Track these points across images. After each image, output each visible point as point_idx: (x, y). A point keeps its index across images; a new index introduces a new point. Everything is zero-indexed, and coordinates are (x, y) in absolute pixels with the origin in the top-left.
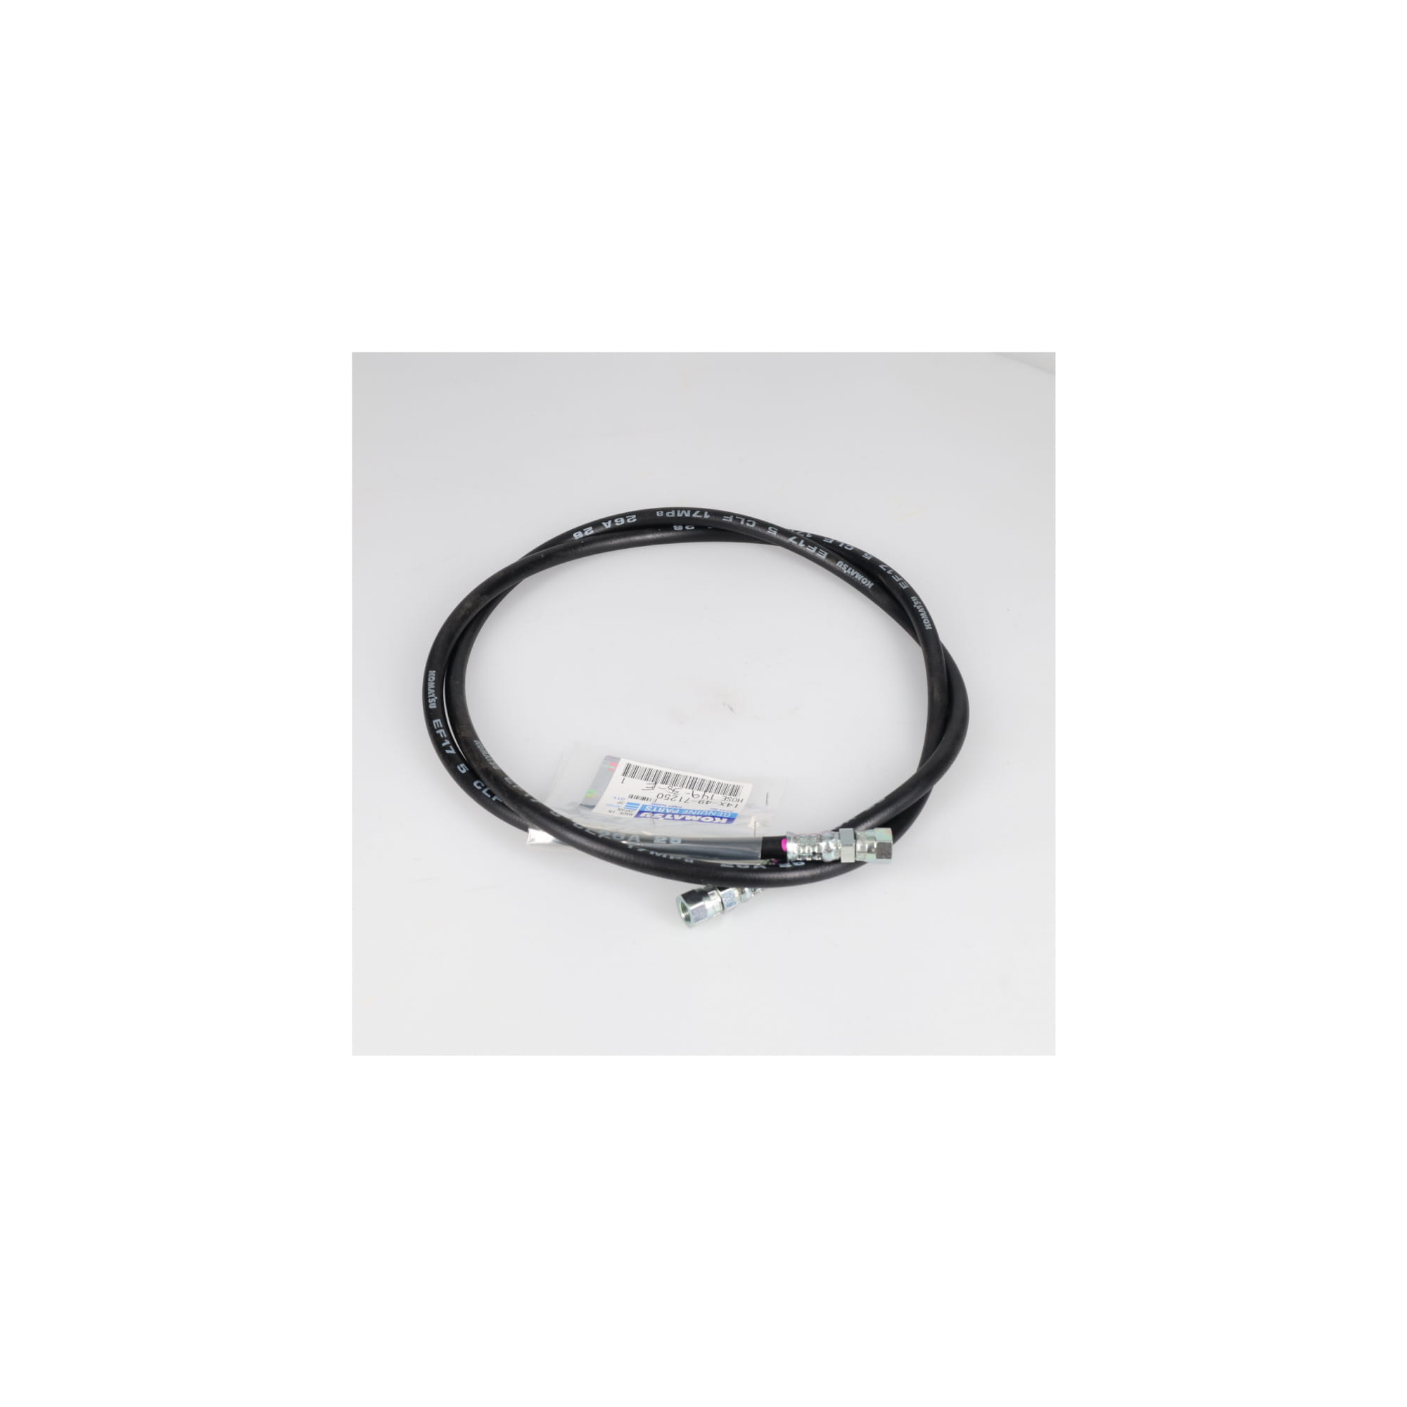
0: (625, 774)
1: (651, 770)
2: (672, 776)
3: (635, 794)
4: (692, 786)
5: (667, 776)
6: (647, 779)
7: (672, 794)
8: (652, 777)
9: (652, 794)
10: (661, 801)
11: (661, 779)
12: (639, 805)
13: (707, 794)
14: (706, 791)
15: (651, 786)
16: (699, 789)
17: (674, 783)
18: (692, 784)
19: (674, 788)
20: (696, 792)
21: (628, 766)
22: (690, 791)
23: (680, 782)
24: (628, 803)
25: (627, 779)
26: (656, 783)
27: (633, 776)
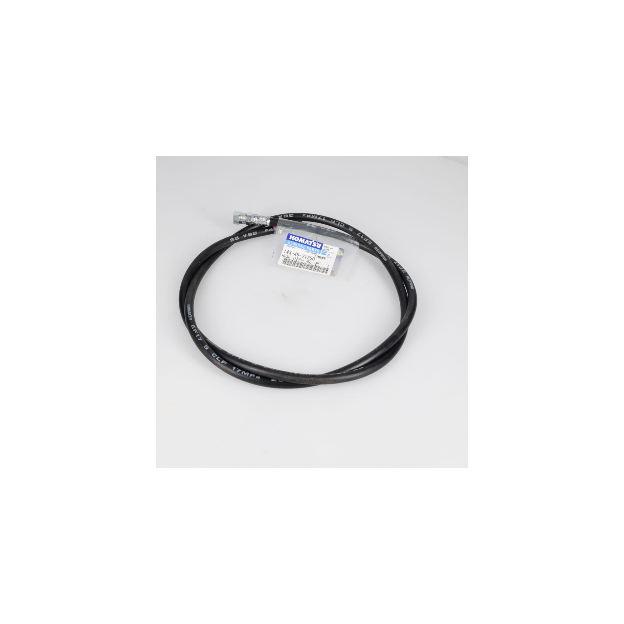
0: (328, 269)
1: (318, 271)
2: (309, 268)
3: (323, 260)
4: (302, 263)
5: (311, 269)
6: (319, 267)
7: (309, 260)
8: (316, 268)
9: (317, 260)
10: (313, 256)
11: (314, 267)
12: (322, 254)
13: (296, 260)
14: (296, 261)
15: (317, 264)
16: (299, 262)
17: (308, 265)
18: (301, 265)
19: (308, 263)
20: (300, 261)
21: (326, 272)
22: (302, 262)
23: (306, 266)
24: (325, 255)
25: (326, 267)
26: (315, 265)
27: (324, 268)
